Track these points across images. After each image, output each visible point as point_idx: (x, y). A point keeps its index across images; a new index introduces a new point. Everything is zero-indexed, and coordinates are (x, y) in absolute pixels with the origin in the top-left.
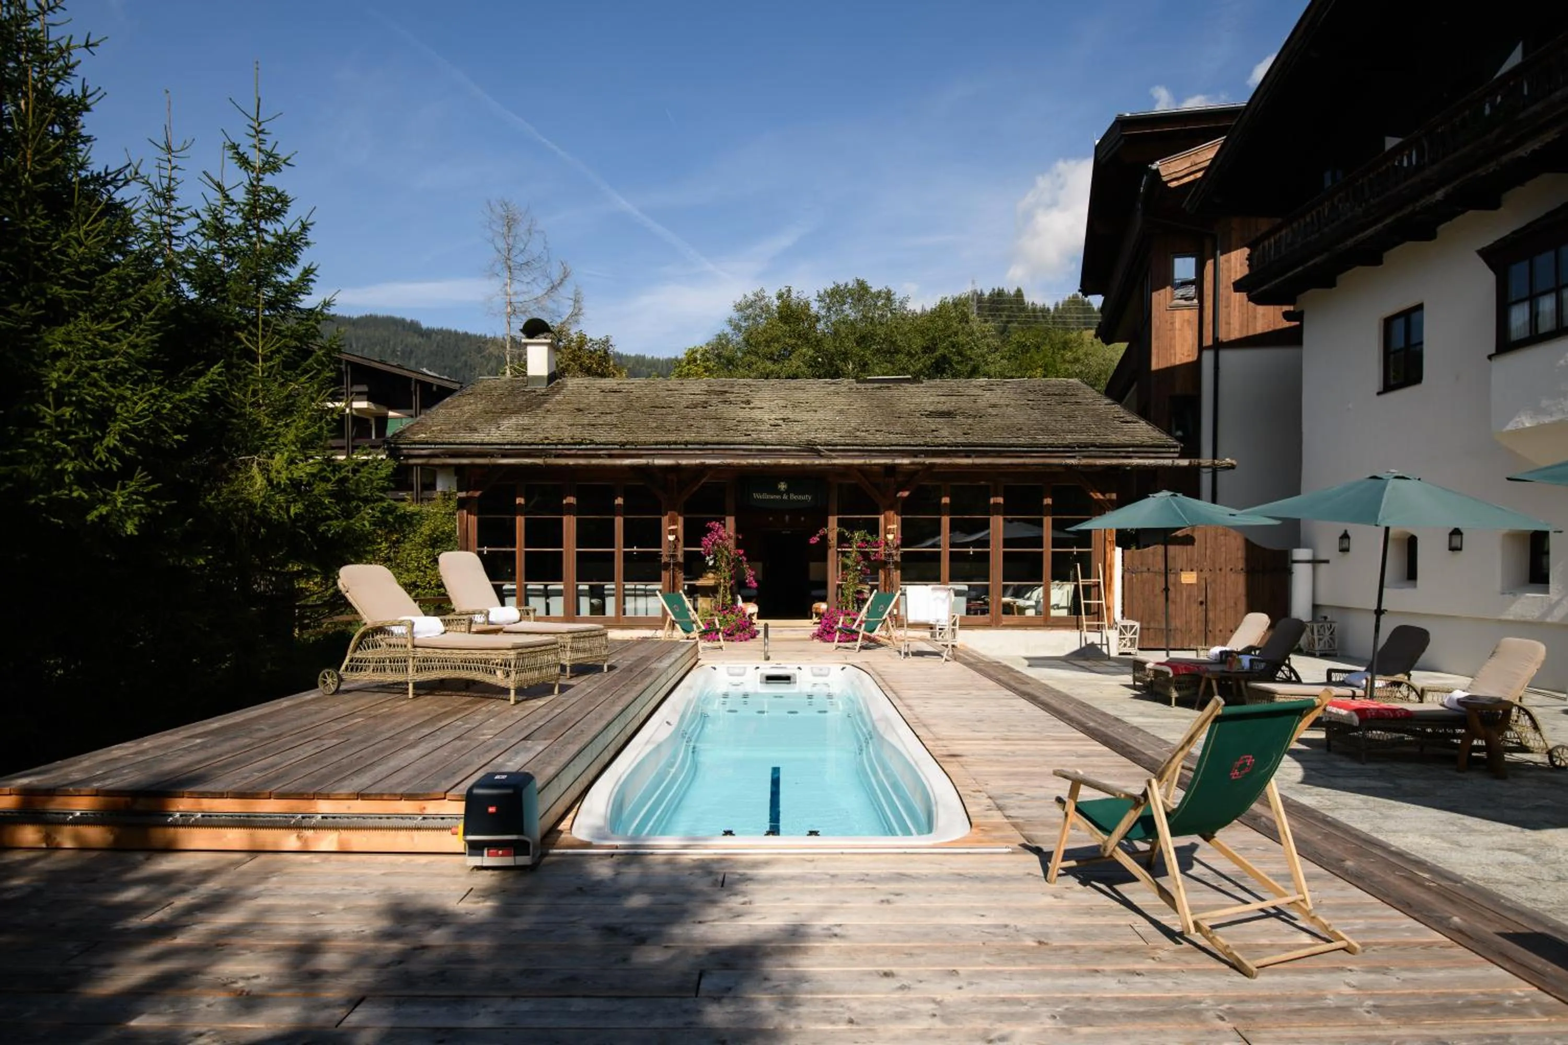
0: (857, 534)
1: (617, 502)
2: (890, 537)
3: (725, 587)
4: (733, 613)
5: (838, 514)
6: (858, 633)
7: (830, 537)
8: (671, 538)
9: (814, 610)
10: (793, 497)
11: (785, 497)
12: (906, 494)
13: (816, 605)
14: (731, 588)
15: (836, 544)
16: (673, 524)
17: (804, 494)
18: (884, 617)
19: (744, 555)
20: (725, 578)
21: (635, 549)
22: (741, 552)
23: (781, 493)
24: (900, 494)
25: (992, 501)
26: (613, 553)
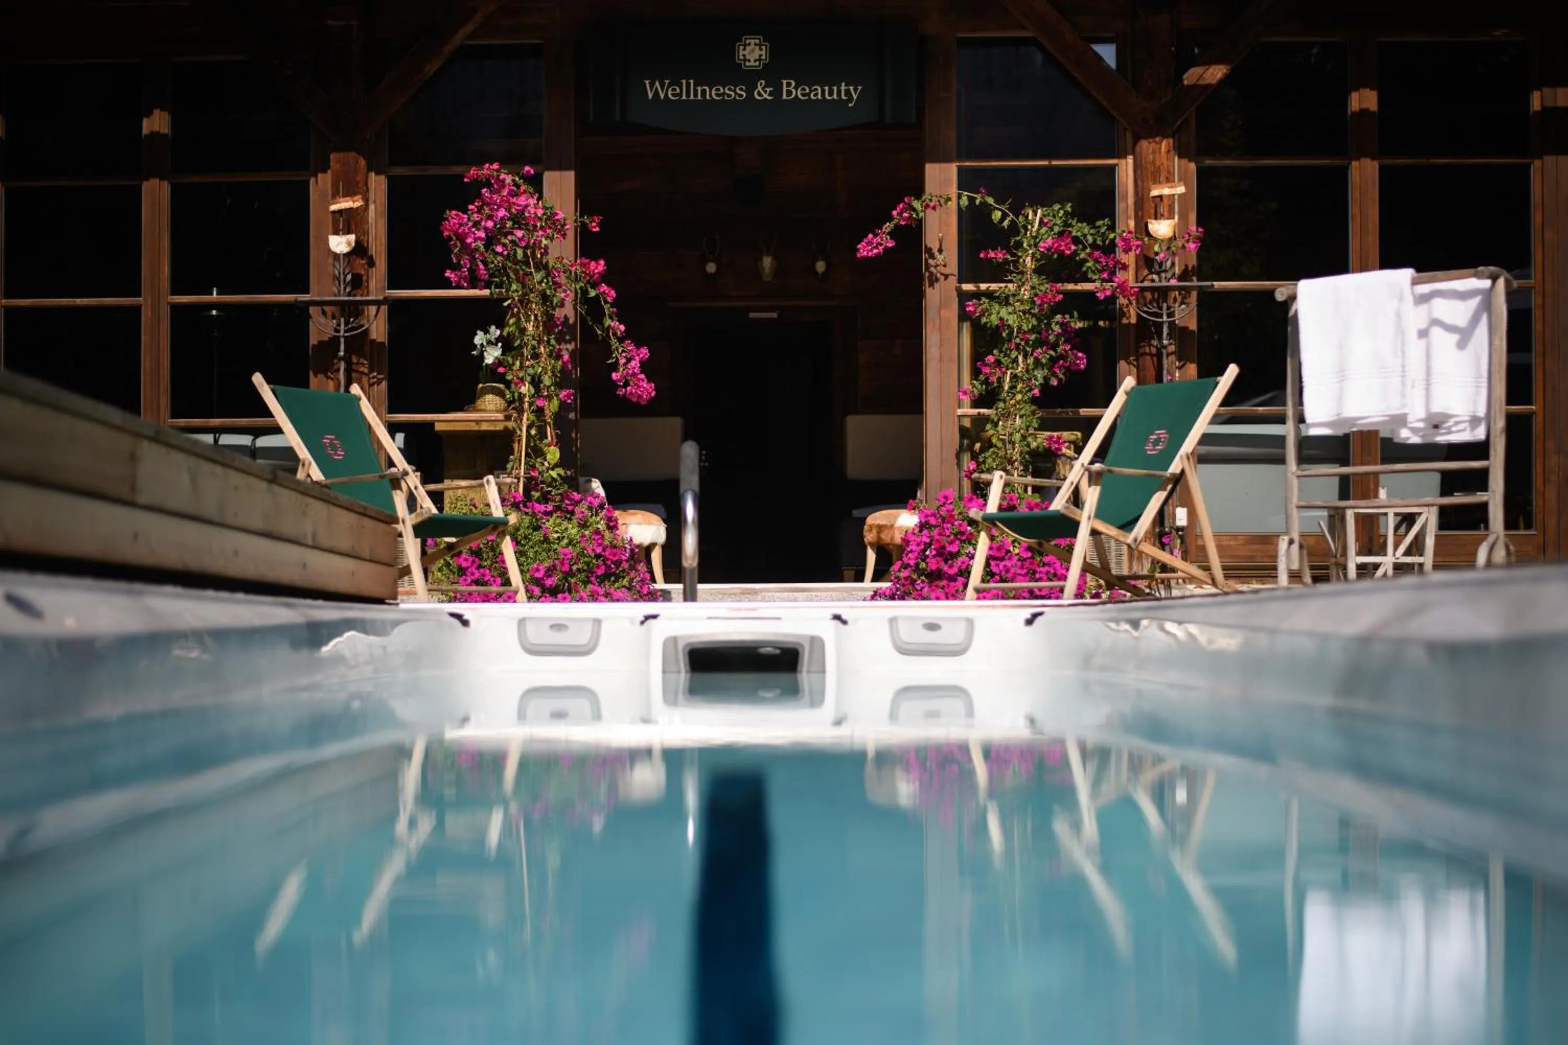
0: (1035, 216)
1: (147, 126)
2: (1162, 228)
3: (539, 412)
4: (568, 514)
5: (959, 158)
6: (1075, 525)
7: (931, 239)
8: (340, 244)
9: (869, 537)
10: (791, 90)
11: (762, 92)
12: (1216, 73)
13: (877, 518)
14: (559, 418)
15: (953, 268)
16: (349, 193)
17: (833, 82)
18: (1175, 468)
19: (605, 278)
20: (536, 382)
21: (215, 296)
22: (600, 266)
23: (749, 78)
24: (1191, 76)
25: (1536, 102)
26: (137, 309)
